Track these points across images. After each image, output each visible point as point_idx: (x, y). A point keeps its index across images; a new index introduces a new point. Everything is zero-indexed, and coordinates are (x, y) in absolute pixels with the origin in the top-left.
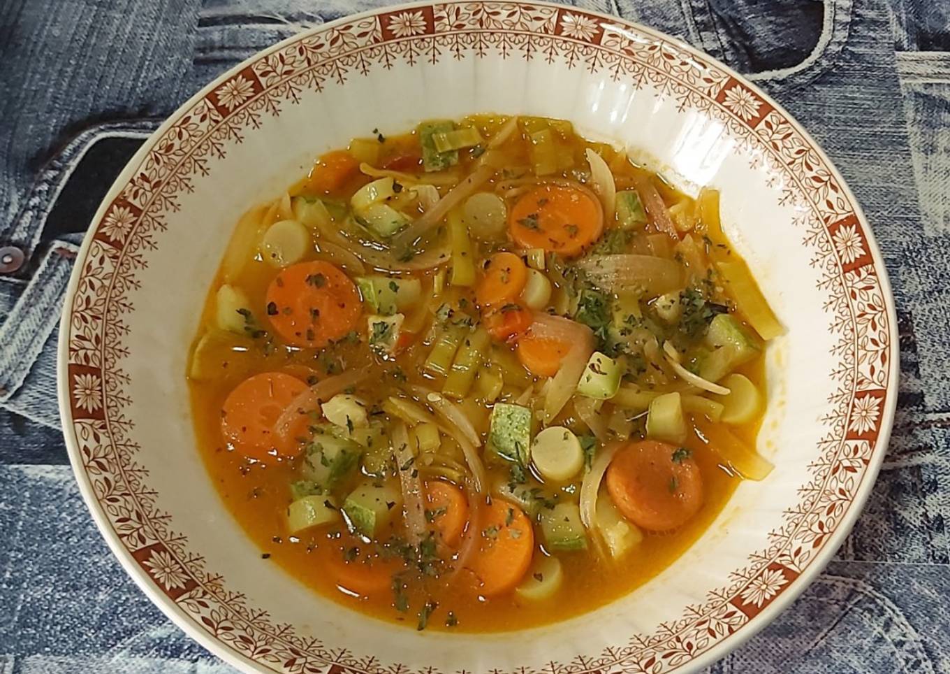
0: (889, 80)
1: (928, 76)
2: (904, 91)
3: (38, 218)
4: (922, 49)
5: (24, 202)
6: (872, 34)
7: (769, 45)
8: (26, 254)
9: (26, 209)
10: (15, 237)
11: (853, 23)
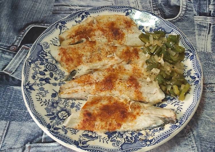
0: (192, 22)
1: (201, 21)
2: (195, 24)
3: (20, 41)
4: (200, 16)
5: (17, 38)
6: (189, 12)
7: (168, 14)
8: (17, 47)
9: (18, 39)
10: (15, 44)
11: (186, 10)
